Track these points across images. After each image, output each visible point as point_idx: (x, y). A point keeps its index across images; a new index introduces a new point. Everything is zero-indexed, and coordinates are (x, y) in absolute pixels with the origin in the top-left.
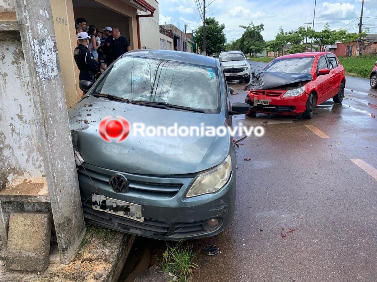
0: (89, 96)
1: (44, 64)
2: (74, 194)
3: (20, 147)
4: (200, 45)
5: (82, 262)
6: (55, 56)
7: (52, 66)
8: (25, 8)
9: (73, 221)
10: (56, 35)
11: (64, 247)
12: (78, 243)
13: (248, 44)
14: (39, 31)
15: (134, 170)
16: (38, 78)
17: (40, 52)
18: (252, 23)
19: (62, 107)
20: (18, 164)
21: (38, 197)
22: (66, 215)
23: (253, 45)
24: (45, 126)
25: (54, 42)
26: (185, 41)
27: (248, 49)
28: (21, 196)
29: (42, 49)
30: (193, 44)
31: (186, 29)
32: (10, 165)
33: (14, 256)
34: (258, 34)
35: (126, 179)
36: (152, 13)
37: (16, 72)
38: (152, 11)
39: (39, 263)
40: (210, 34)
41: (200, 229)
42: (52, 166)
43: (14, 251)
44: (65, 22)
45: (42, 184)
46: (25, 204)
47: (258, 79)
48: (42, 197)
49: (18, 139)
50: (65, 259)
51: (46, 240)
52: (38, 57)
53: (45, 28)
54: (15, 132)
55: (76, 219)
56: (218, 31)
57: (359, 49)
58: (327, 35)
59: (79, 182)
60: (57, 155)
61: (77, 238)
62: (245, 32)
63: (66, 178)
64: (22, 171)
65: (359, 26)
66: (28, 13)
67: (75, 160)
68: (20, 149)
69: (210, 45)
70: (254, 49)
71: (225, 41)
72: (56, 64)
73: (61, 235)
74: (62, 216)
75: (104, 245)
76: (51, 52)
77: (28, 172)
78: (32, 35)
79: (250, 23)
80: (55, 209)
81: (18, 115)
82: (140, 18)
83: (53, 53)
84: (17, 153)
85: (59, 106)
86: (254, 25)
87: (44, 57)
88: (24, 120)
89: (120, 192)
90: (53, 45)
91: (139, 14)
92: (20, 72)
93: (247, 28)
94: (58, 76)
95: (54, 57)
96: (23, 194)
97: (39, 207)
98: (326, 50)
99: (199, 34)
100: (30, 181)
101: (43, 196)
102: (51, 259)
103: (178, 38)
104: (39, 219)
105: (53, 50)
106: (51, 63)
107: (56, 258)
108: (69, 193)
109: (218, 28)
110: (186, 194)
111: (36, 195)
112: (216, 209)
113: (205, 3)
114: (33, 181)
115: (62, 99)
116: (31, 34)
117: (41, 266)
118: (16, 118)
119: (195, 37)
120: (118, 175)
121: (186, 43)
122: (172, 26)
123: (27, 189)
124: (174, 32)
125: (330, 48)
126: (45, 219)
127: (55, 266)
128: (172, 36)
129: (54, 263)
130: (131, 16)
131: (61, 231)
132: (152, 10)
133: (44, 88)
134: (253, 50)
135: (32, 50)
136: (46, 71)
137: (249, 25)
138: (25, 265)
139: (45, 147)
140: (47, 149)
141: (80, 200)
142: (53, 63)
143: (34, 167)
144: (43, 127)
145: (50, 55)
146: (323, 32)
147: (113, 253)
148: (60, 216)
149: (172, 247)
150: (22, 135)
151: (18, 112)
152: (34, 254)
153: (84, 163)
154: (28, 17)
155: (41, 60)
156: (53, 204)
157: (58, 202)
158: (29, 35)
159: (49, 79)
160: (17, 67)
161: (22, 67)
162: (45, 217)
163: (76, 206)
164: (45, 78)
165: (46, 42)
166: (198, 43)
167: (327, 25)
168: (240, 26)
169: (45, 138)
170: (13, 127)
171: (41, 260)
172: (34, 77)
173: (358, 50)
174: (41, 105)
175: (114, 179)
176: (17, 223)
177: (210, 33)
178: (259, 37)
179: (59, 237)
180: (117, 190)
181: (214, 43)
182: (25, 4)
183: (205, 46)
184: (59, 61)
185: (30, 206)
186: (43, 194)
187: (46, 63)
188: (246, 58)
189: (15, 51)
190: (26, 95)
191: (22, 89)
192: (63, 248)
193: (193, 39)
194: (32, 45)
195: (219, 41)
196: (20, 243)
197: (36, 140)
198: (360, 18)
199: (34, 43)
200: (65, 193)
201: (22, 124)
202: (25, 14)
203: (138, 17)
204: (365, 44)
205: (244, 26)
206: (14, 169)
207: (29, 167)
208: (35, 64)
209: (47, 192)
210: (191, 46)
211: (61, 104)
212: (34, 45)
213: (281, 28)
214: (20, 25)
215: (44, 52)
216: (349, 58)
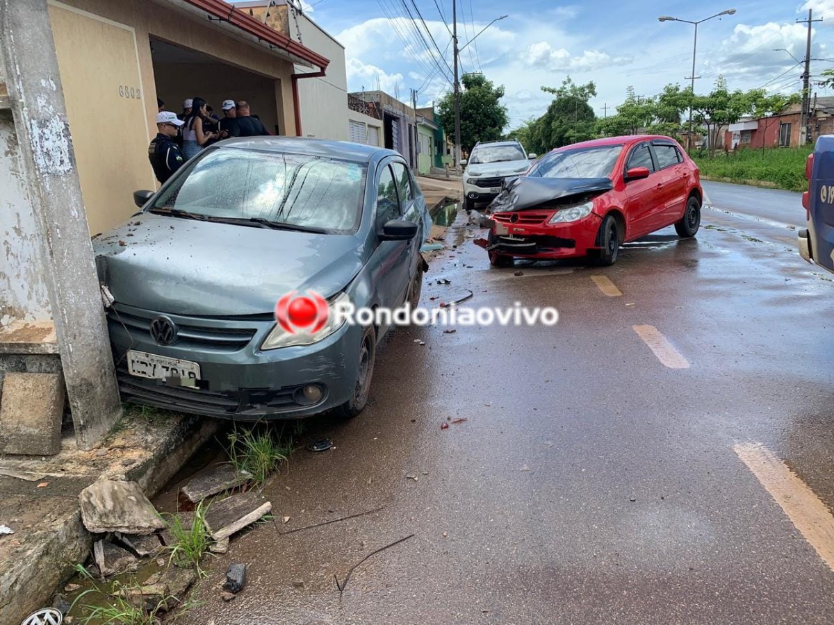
0: (141, 213)
1: (48, 154)
2: (99, 348)
3: (18, 276)
4: (450, 132)
5: (110, 449)
6: (66, 143)
7: (61, 157)
8: (18, 78)
9: (99, 390)
10: (67, 114)
11: (82, 423)
12: (106, 426)
13: (561, 126)
14: (40, 108)
15: (184, 308)
16: (37, 173)
17: (41, 137)
18: (569, 80)
19: (79, 217)
20: (17, 301)
21: (43, 346)
22: (85, 376)
23: (572, 127)
24: (48, 239)
25: (65, 124)
26: (413, 125)
27: (561, 138)
28: (19, 345)
29: (44, 133)
30: (434, 131)
31: (416, 99)
32: (4, 302)
33: (8, 434)
34: (582, 106)
35: (173, 324)
36: (323, 69)
37: (12, 167)
38: (323, 66)
39: (44, 444)
40: (471, 107)
41: (290, 401)
42: (61, 299)
43: (9, 426)
44: (136, 94)
45: (49, 330)
46: (29, 363)
47: (509, 191)
48: (48, 345)
49: (16, 264)
50: (84, 442)
51: (54, 410)
52: (38, 144)
53: (50, 105)
54: (12, 254)
55: (104, 387)
56: (487, 101)
57: (804, 129)
58: (721, 103)
59: (110, 333)
60: (68, 284)
61: (105, 417)
62: (554, 102)
63: (86, 322)
64: (22, 312)
65: (803, 79)
66: (23, 85)
67: (103, 299)
68: (18, 278)
69: (471, 130)
70: (574, 137)
71: (504, 122)
72: (68, 155)
73: (77, 403)
74: (77, 375)
75: (148, 430)
76: (59, 138)
77: (31, 314)
78: (28, 115)
79: (566, 80)
80: (66, 363)
81: (15, 228)
82: (299, 80)
83: (63, 139)
84: (15, 284)
85: (73, 214)
86: (572, 86)
87: (48, 145)
88: (23, 235)
89: (165, 344)
90: (64, 127)
91: (297, 72)
92: (16, 166)
93: (558, 92)
94: (70, 173)
95: (64, 144)
96: (22, 342)
97: (48, 367)
98: (735, 135)
99: (448, 110)
100: (34, 326)
101: (50, 343)
102: (64, 442)
103: (396, 119)
104: (45, 380)
105: (62, 134)
106: (59, 153)
107: (70, 442)
108: (90, 346)
109: (489, 95)
110: (261, 346)
111: (39, 342)
112: (312, 370)
113: (457, 43)
114: (37, 326)
115: (79, 205)
116: (27, 113)
117: (46, 448)
118: (13, 233)
119: (440, 114)
120: (162, 318)
121: (415, 128)
122: (379, 94)
123: (28, 335)
124: (385, 107)
125: (743, 129)
126: (54, 381)
127: (69, 452)
128: (381, 114)
129: (68, 449)
130: (279, 77)
131: (76, 397)
132: (323, 63)
133: (48, 186)
134: (571, 139)
135: (28, 134)
136: (51, 163)
137: (562, 85)
138: (24, 446)
139: (50, 270)
140: (53, 273)
141: (111, 362)
142: (63, 153)
143: (38, 306)
144: (46, 241)
145: (57, 141)
146: (713, 96)
147: (159, 439)
148: (75, 374)
149: (248, 431)
150: (21, 257)
151: (15, 224)
152: (37, 431)
153: (114, 303)
154: (22, 91)
155: (42, 147)
156: (64, 355)
157: (70, 353)
158: (24, 114)
159: (55, 176)
160: (13, 160)
161: (18, 159)
162: (54, 378)
163: (103, 368)
164: (48, 173)
165: (50, 123)
166: (446, 128)
167: (721, 80)
168: (542, 89)
169: (49, 257)
170: (9, 246)
171: (46, 440)
172: (32, 171)
173: (803, 133)
174: (42, 209)
175: (156, 324)
176: (14, 386)
177: (470, 105)
178: (585, 112)
179: (74, 407)
180: (160, 340)
181: (480, 126)
182: (19, 73)
183: (458, 134)
184: (73, 150)
185: (34, 366)
186: (49, 341)
187: (50, 153)
188: (528, 155)
189: (10, 137)
190: (25, 199)
191: (19, 191)
192: (80, 425)
193: (435, 118)
194: (29, 127)
195: (490, 120)
196: (17, 415)
197: (40, 266)
198: (804, 63)
199: (31, 125)
200: (83, 343)
201: (21, 241)
202: (19, 86)
203: (294, 78)
204: (819, 119)
205: (552, 88)
206: (10, 308)
207: (32, 305)
208: (33, 152)
209: (55, 339)
210: (430, 134)
211: (76, 213)
212: (31, 127)
213: (630, 89)
214: (13, 101)
215: (47, 137)
216: (785, 150)
